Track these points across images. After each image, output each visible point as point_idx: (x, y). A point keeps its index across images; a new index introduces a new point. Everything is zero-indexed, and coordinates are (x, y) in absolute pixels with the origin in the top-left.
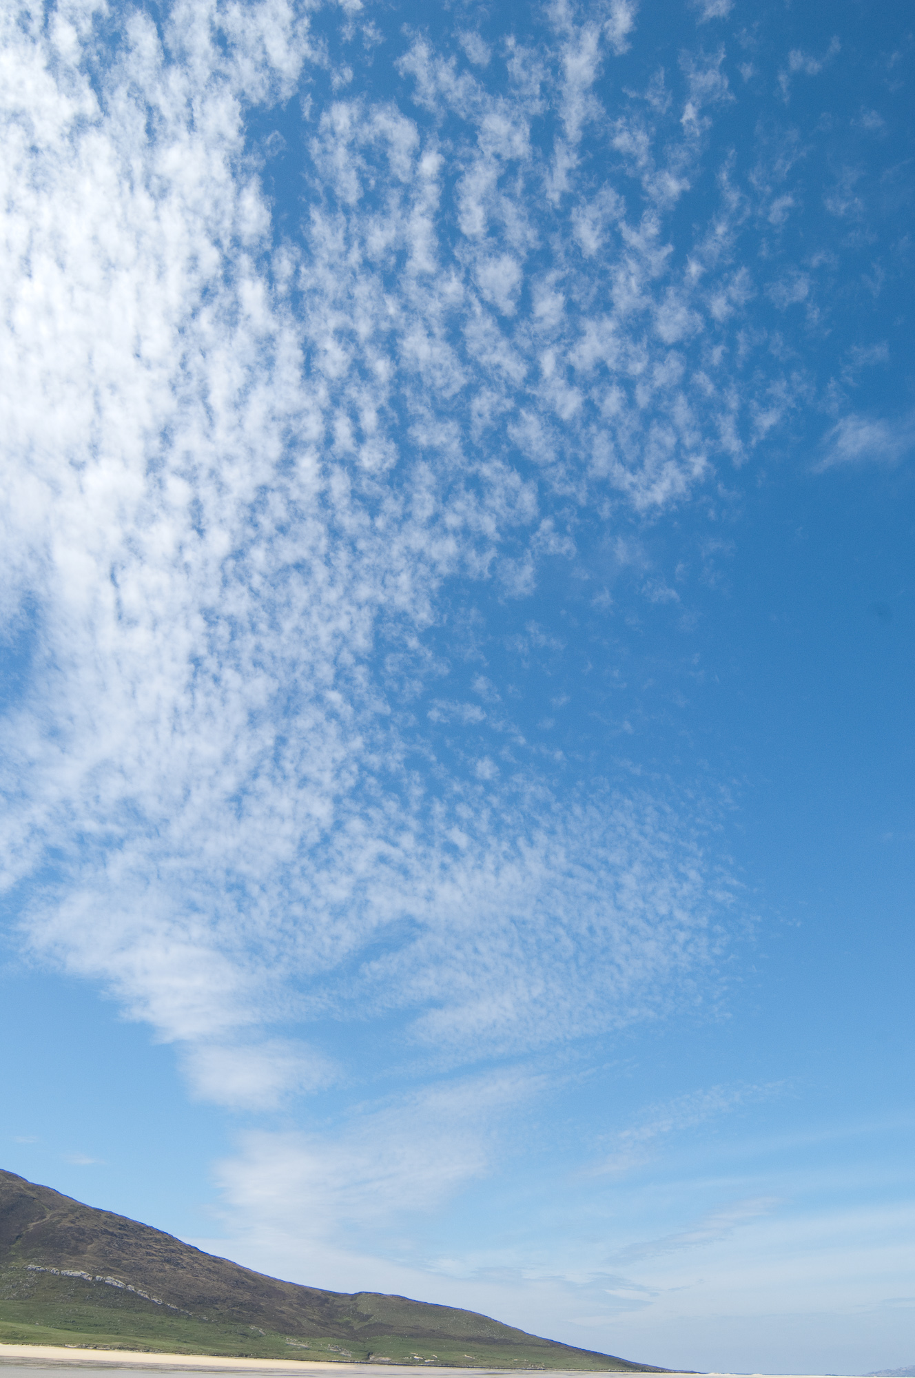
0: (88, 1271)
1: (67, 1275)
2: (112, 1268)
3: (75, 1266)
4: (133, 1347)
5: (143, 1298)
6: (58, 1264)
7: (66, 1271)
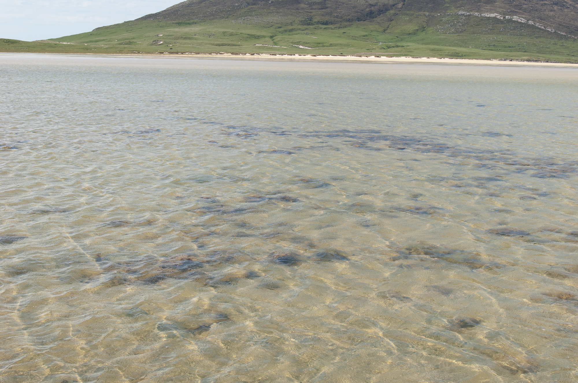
0: (500, 13)
1: (485, 17)
2: (516, 10)
3: (490, 11)
4: (537, 59)
5: (540, 29)
6: (479, 10)
7: (484, 14)
